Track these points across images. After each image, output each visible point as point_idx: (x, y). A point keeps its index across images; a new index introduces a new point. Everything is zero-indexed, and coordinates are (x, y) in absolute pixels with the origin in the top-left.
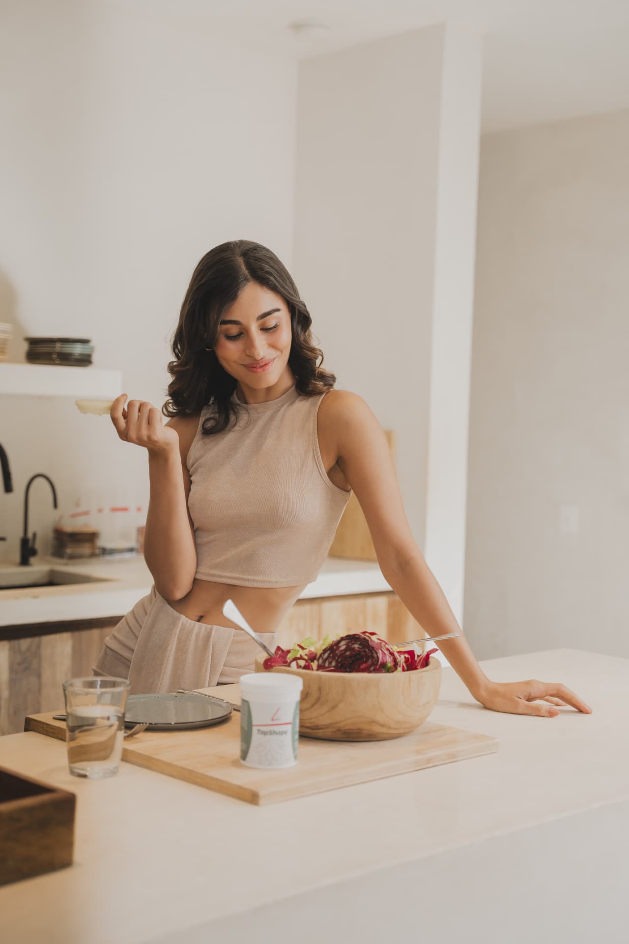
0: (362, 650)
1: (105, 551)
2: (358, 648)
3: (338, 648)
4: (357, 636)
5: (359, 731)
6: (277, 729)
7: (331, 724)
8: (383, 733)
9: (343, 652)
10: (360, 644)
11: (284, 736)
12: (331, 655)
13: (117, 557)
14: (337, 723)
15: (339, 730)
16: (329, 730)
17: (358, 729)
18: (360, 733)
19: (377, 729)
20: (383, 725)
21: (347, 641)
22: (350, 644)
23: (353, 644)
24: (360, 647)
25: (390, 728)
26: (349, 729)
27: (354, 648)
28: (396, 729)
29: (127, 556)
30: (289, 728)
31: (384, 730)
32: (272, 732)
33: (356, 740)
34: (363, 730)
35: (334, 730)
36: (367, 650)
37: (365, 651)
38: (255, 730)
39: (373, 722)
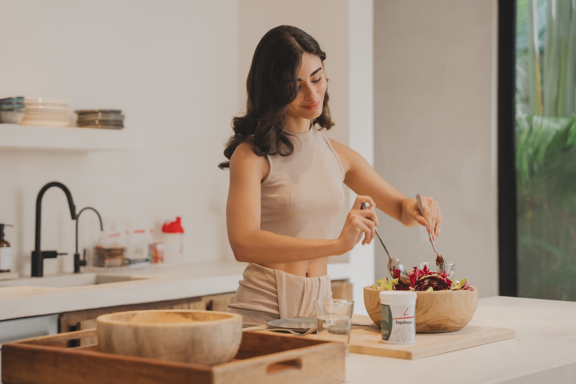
0: (439, 286)
1: (130, 262)
2: (437, 284)
3: (424, 283)
4: (435, 277)
5: (440, 325)
6: (407, 320)
7: (424, 322)
8: (452, 327)
9: (427, 286)
10: (437, 282)
11: (411, 324)
12: (419, 287)
13: (138, 265)
14: (427, 321)
15: (428, 326)
16: (421, 326)
17: (440, 324)
18: (440, 327)
19: (450, 324)
20: (453, 322)
21: (429, 280)
22: (431, 282)
23: (433, 282)
24: (438, 284)
25: (456, 323)
26: (434, 325)
27: (434, 284)
28: (459, 324)
29: (145, 264)
30: (413, 320)
31: (453, 325)
32: (405, 322)
33: (436, 332)
34: (442, 325)
35: (425, 326)
36: (441, 286)
37: (440, 287)
38: (394, 322)
39: (448, 320)
